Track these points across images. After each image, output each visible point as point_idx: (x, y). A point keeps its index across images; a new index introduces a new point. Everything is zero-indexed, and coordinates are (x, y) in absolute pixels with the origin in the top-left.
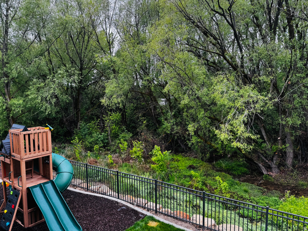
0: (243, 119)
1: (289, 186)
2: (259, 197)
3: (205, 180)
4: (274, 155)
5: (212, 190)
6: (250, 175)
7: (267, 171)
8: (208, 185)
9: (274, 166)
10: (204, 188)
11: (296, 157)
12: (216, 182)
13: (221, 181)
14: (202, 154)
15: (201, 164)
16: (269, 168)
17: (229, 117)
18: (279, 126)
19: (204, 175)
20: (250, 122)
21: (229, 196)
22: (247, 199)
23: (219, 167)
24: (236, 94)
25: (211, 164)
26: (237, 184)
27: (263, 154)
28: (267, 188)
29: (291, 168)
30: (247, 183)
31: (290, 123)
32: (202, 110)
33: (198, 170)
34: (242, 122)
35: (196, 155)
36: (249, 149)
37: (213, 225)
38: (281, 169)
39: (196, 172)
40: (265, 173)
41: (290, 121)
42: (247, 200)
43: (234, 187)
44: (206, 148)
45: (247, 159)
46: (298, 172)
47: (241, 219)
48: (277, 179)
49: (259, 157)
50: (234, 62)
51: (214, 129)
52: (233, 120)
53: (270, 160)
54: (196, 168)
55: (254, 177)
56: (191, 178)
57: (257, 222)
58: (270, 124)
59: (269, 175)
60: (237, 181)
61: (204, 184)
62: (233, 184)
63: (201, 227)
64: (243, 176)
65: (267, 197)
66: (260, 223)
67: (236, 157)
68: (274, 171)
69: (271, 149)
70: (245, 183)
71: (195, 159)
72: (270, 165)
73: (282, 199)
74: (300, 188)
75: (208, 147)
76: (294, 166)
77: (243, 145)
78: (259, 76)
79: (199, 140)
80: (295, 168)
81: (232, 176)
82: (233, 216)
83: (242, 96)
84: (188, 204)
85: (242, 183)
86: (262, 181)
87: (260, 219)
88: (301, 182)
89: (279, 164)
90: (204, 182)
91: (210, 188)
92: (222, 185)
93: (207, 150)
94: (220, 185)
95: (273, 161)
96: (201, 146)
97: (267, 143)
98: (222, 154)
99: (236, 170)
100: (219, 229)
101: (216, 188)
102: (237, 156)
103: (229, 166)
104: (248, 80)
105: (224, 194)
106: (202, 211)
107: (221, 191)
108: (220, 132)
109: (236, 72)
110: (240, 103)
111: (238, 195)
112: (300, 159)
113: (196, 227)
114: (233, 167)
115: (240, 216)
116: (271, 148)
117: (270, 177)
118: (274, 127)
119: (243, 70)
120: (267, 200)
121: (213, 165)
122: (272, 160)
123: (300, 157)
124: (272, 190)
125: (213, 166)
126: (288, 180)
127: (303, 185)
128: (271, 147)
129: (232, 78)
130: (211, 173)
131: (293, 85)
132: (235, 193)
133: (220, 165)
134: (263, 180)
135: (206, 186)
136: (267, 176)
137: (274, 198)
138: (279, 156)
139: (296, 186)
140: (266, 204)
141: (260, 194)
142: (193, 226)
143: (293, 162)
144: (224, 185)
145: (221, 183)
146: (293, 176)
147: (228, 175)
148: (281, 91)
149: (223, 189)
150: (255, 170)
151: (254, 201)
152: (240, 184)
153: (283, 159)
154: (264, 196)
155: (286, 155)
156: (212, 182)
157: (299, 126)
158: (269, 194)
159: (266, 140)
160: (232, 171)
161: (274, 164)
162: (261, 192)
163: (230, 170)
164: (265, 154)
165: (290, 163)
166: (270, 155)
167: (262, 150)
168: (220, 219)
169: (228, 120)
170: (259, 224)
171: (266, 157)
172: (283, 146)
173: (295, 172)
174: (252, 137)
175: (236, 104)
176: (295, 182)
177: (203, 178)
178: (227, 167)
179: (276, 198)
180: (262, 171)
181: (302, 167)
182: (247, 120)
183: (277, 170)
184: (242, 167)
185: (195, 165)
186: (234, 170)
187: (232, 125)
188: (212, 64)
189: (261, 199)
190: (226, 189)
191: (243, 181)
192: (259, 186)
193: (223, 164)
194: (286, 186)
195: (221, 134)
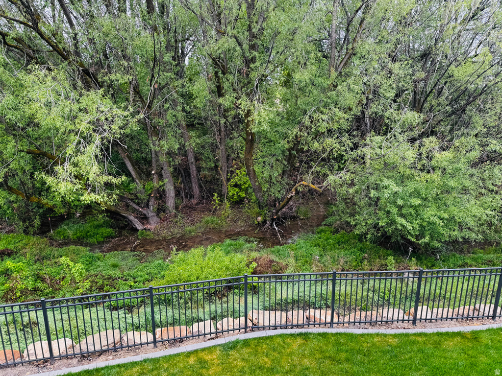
0: (94, 153)
1: (174, 238)
2: (136, 268)
3: (39, 270)
4: (149, 198)
5: (57, 283)
6: (118, 237)
7: (143, 224)
8: (47, 277)
9: (151, 214)
10: (39, 285)
11: (178, 194)
12: (61, 267)
13: (71, 264)
14: (24, 221)
15: (24, 242)
16: (144, 219)
17: (69, 151)
18: (151, 154)
19: (36, 262)
20: (106, 156)
21: (89, 283)
22: (119, 278)
23: (62, 237)
24: (75, 107)
25: (46, 237)
26: (99, 259)
27: (133, 199)
28: (146, 251)
29: (174, 211)
30: (115, 252)
31: (166, 148)
32: (9, 139)
33: (21, 255)
34: (93, 157)
35: (11, 226)
36: (112, 200)
37: (69, 348)
38: (162, 217)
39: (17, 260)
40: (139, 228)
41: (165, 145)
42: (119, 280)
43: (95, 265)
44: (30, 208)
45: (109, 214)
46: (183, 215)
47: (115, 313)
48: (158, 232)
49: (128, 206)
50: (60, 43)
51: (44, 176)
52: (76, 156)
53: (144, 207)
54: (16, 253)
55: (124, 239)
56: (8, 275)
57: (139, 308)
58: (137, 150)
59: (145, 229)
60: (98, 254)
61: (38, 278)
62: (92, 261)
63: (47, 362)
64: (106, 242)
65: (148, 264)
66: (143, 307)
67: (91, 213)
68: (152, 222)
69: (144, 190)
70: (112, 252)
71: (11, 235)
72: (145, 215)
73: (167, 261)
74: (187, 237)
75: (34, 206)
76: (177, 208)
77: (101, 197)
78: (110, 73)
79: (13, 197)
80: (179, 210)
81: (88, 248)
82: (101, 314)
83: (85, 111)
84: (11, 326)
85: (108, 255)
86: (137, 242)
87: (142, 302)
88: (188, 228)
89: (158, 209)
90: (37, 275)
91: (51, 281)
92: (73, 269)
93: (32, 212)
94: (70, 270)
95: (148, 208)
96: (19, 207)
97: (137, 181)
98: (65, 215)
99: (93, 236)
100: (82, 348)
101: (64, 278)
102: (93, 212)
103: (80, 232)
104: (92, 79)
105: (79, 284)
106: (43, 328)
107: (73, 281)
108: (55, 181)
109: (66, 62)
110: (84, 124)
111: (103, 276)
112: (184, 196)
113: (38, 366)
114: (88, 232)
115: (111, 310)
116: (144, 188)
117: (148, 233)
118: (143, 155)
119: (81, 60)
120: (148, 268)
121: (50, 237)
122: (147, 206)
123: (183, 194)
124: (153, 252)
125: (51, 239)
126: (172, 230)
127: (190, 232)
128: (144, 186)
129: (62, 75)
130: (49, 252)
131: (161, 88)
132: (98, 275)
133: (63, 234)
134: (139, 240)
135: (43, 280)
136: (143, 233)
137: (157, 262)
138: (156, 198)
139: (183, 235)
140: (148, 274)
141: (136, 263)
142: (31, 366)
143: (176, 203)
144: (78, 268)
145: (70, 267)
146: (177, 222)
147: (80, 248)
148: (147, 99)
149: (77, 275)
150: (124, 228)
151: (129, 278)
152: (104, 257)
153: (163, 201)
154: (143, 264)
155: (165, 195)
156: (53, 270)
157: (177, 152)
158: (150, 258)
159: (134, 177)
160: (87, 239)
161: (150, 211)
162: (138, 260)
163: (84, 238)
164: (136, 199)
165: (172, 205)
166: (144, 199)
167: (131, 194)
168: (79, 328)
169: (68, 157)
170: (142, 310)
171: (138, 204)
172: (160, 182)
173: (179, 217)
174: (113, 180)
175: (78, 126)
176: (180, 230)
177: (35, 267)
178: (78, 235)
179: (160, 262)
180: (135, 226)
181: (186, 206)
182: (100, 153)
183: (156, 219)
184: (103, 227)
185: (11, 247)
186: (91, 236)
187: (76, 165)
188: (15, 43)
189: (140, 270)
190: (81, 274)
191: (108, 251)
192: (134, 251)
193: (69, 230)
194: (171, 239)
195: (59, 184)
